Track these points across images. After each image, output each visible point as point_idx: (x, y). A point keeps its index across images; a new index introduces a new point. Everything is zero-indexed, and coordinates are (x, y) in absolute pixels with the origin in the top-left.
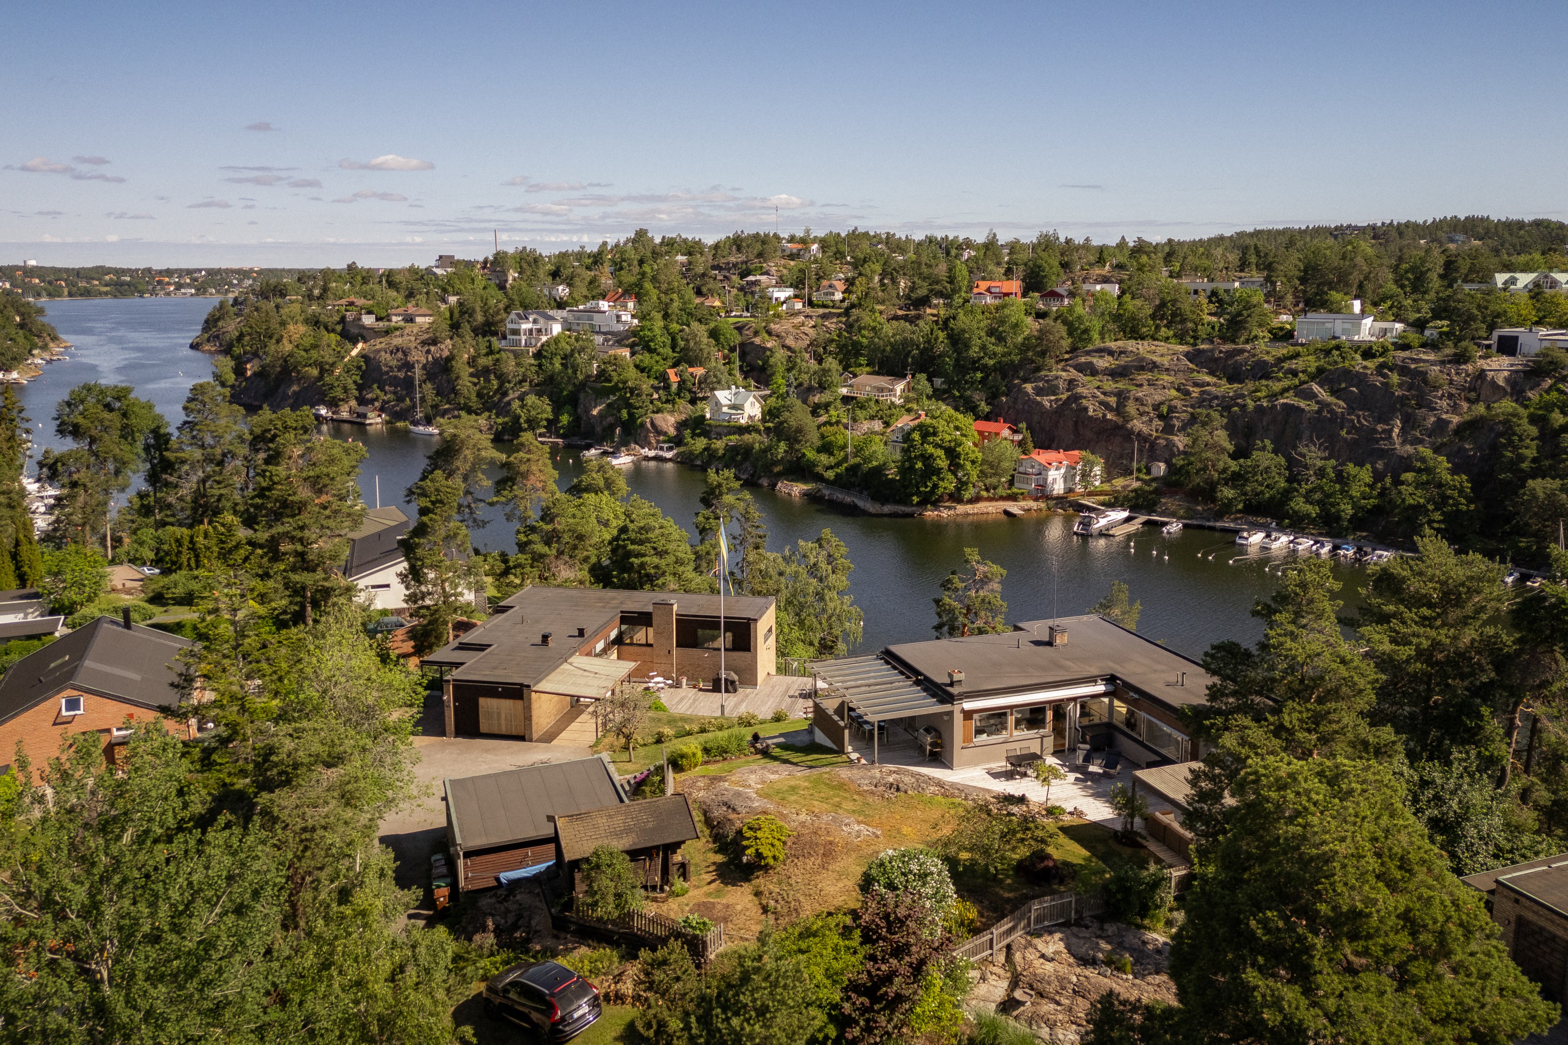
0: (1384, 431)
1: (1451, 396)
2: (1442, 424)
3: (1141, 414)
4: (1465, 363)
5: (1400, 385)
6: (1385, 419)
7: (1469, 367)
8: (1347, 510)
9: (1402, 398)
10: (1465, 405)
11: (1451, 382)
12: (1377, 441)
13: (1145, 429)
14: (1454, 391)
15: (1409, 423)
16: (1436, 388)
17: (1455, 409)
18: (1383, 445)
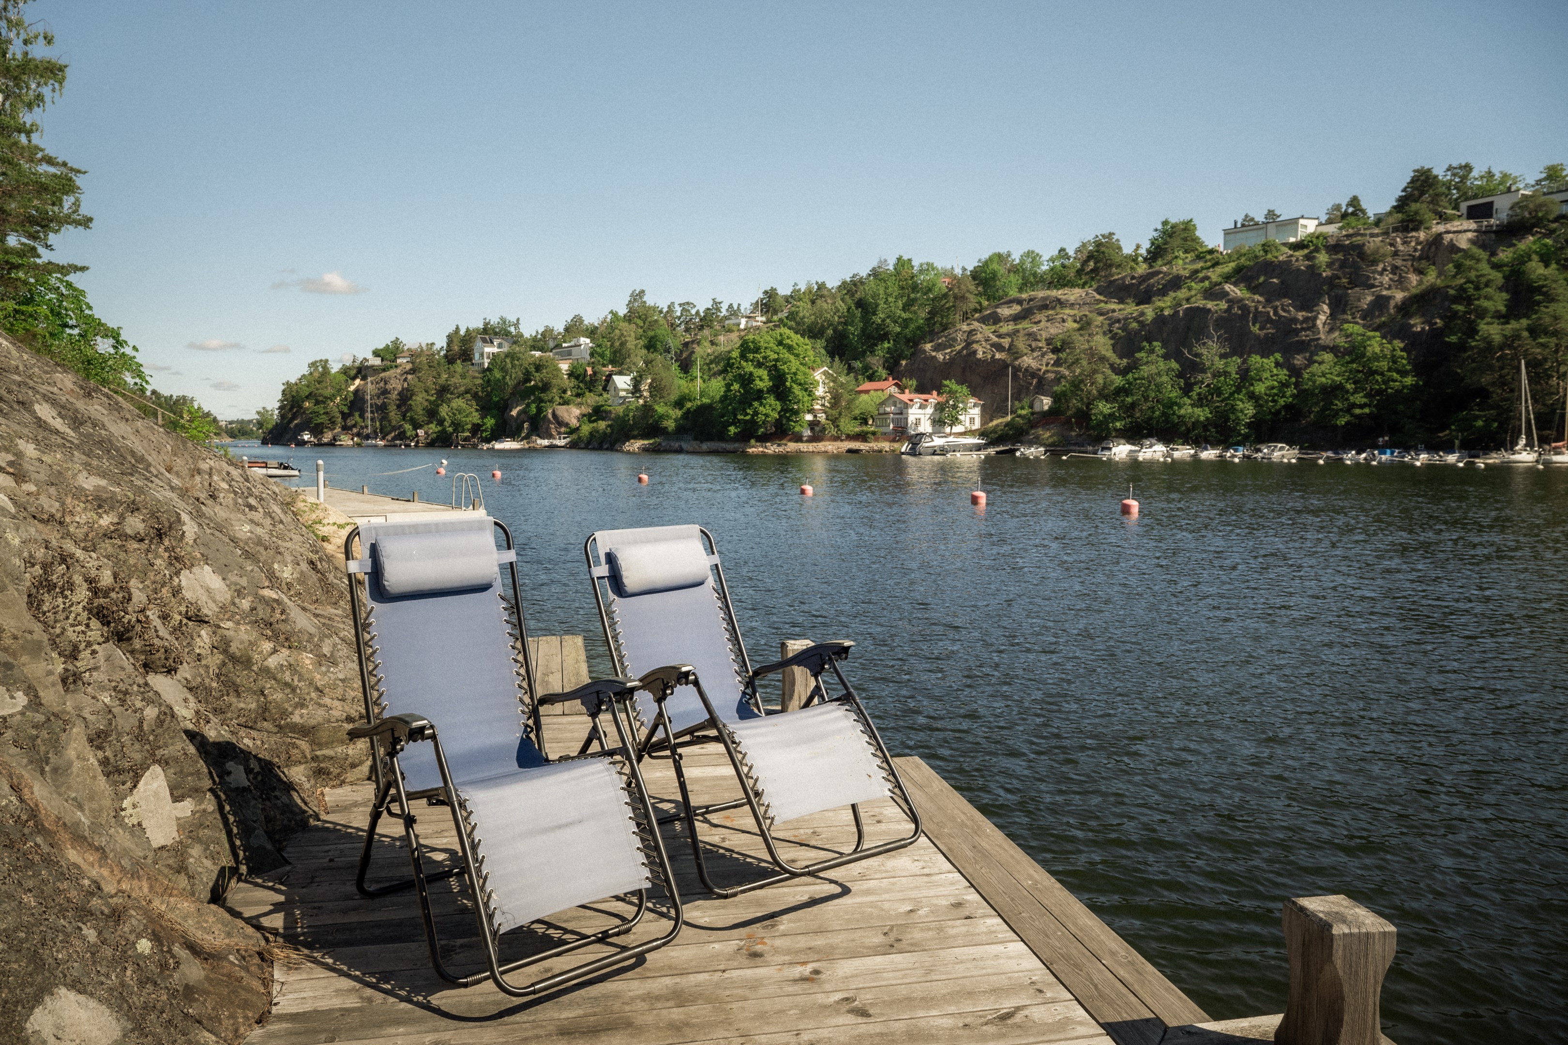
0: (1306, 319)
1: (1395, 269)
2: (1381, 302)
3: (1033, 350)
4: (1416, 229)
5: (1330, 265)
6: (1308, 304)
7: (1422, 235)
8: (1247, 410)
9: (1331, 280)
10: (1414, 278)
11: (1396, 254)
12: (1297, 332)
13: (1034, 364)
14: (1399, 262)
15: (1339, 307)
16: (1375, 262)
17: (1400, 283)
18: (1304, 336)
